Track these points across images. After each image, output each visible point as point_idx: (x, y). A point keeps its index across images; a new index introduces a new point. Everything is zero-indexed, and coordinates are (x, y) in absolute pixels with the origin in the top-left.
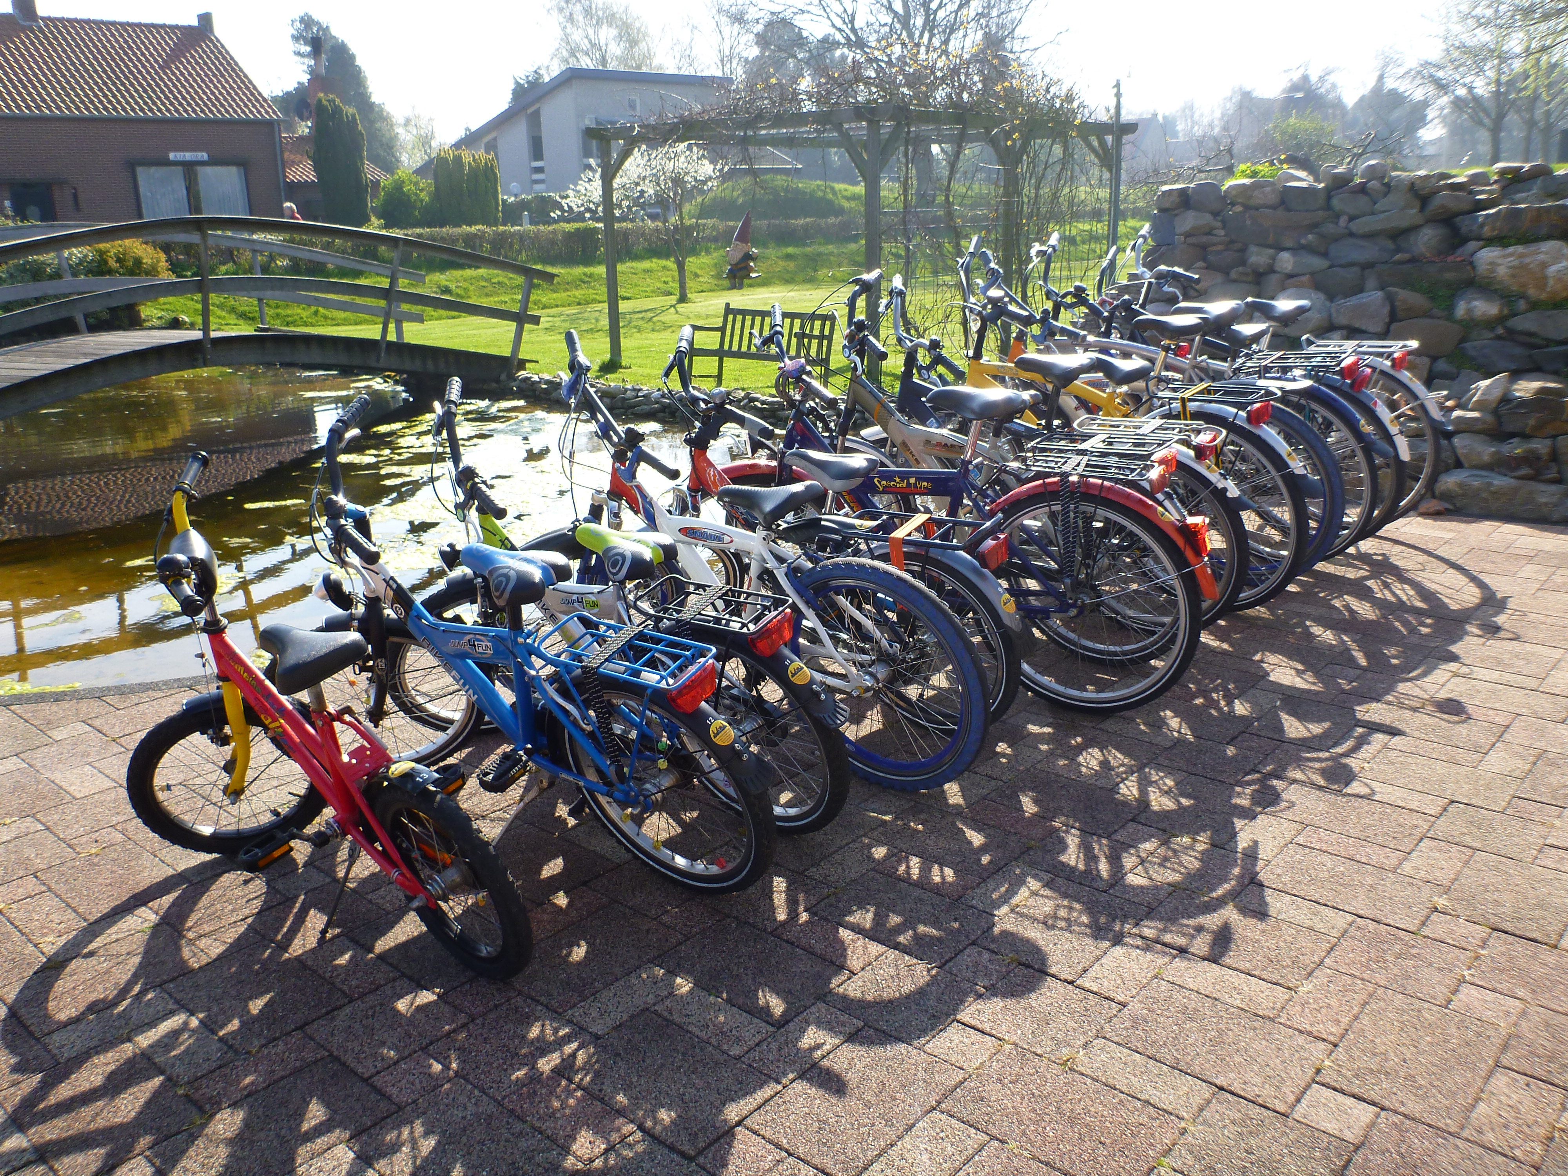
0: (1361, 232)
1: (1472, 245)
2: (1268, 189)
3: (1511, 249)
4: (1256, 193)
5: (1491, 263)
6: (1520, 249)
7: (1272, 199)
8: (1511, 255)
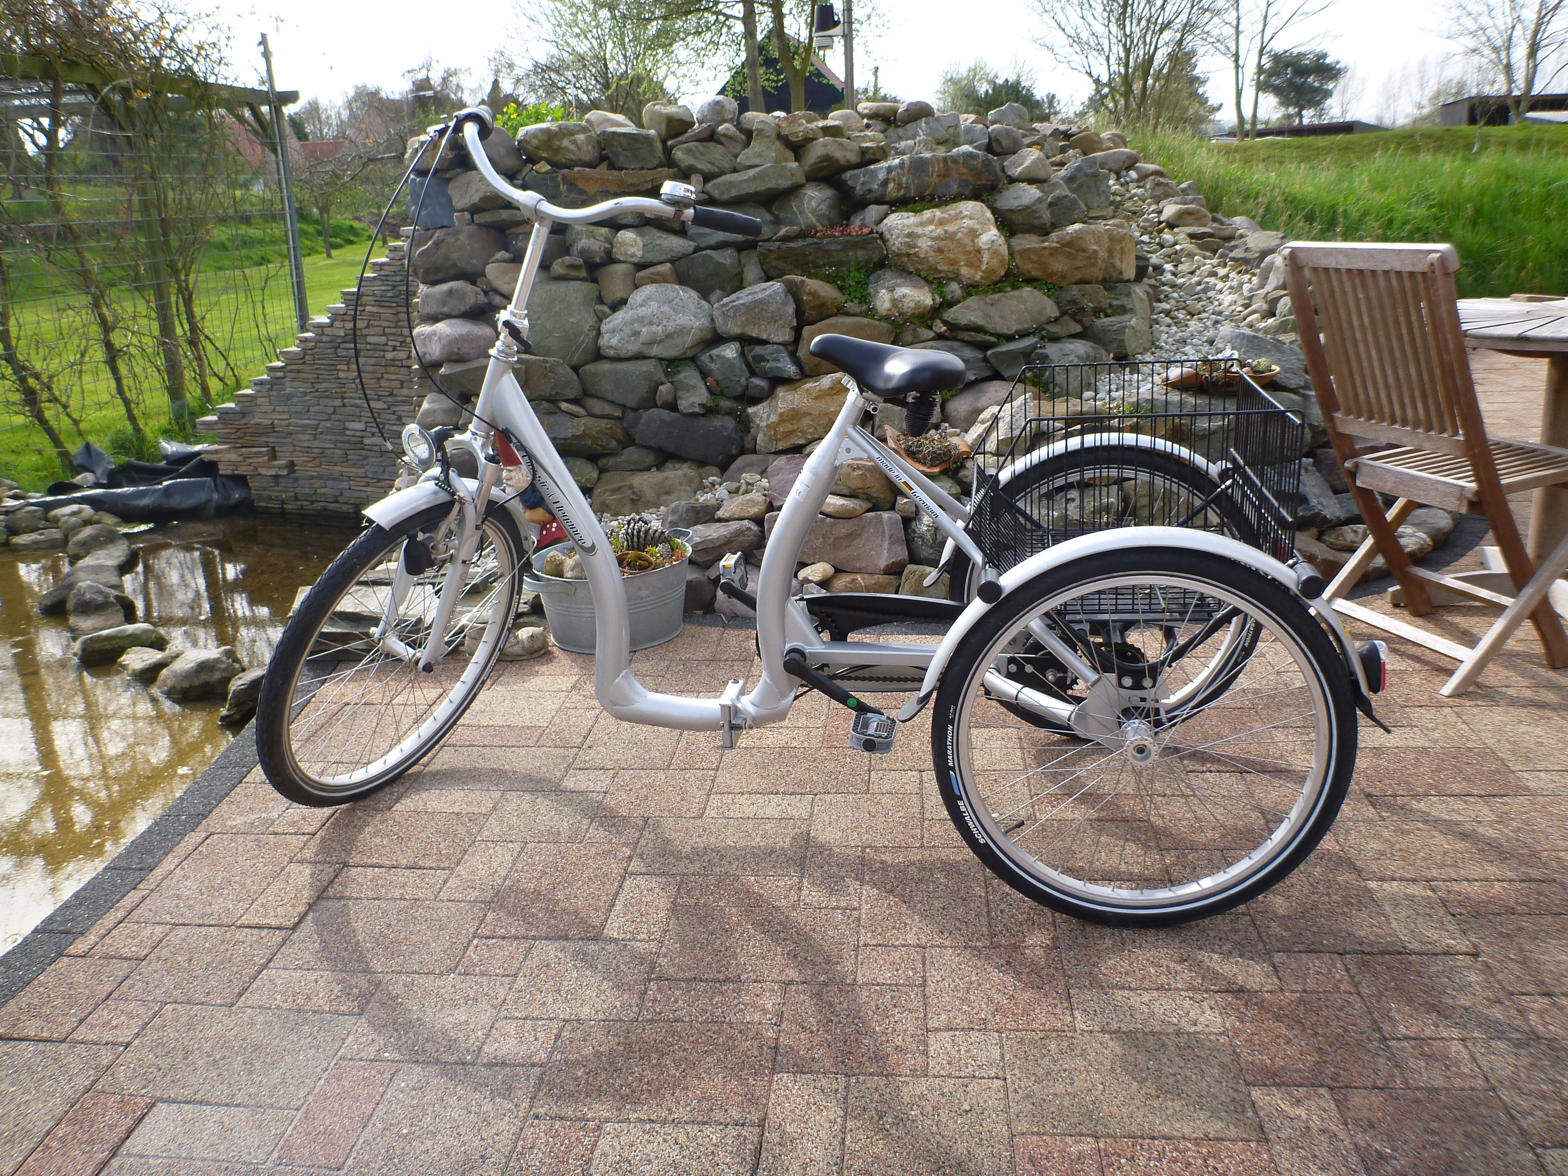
0: (726, 197)
1: (873, 211)
2: (581, 137)
3: (927, 214)
4: (565, 143)
5: (909, 235)
6: (938, 213)
7: (588, 153)
8: (930, 222)
